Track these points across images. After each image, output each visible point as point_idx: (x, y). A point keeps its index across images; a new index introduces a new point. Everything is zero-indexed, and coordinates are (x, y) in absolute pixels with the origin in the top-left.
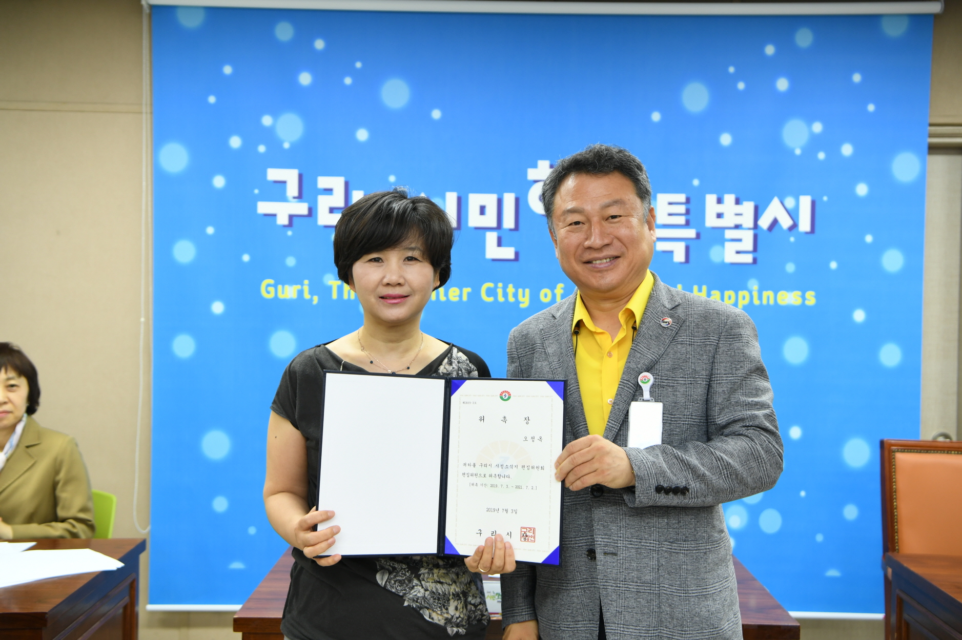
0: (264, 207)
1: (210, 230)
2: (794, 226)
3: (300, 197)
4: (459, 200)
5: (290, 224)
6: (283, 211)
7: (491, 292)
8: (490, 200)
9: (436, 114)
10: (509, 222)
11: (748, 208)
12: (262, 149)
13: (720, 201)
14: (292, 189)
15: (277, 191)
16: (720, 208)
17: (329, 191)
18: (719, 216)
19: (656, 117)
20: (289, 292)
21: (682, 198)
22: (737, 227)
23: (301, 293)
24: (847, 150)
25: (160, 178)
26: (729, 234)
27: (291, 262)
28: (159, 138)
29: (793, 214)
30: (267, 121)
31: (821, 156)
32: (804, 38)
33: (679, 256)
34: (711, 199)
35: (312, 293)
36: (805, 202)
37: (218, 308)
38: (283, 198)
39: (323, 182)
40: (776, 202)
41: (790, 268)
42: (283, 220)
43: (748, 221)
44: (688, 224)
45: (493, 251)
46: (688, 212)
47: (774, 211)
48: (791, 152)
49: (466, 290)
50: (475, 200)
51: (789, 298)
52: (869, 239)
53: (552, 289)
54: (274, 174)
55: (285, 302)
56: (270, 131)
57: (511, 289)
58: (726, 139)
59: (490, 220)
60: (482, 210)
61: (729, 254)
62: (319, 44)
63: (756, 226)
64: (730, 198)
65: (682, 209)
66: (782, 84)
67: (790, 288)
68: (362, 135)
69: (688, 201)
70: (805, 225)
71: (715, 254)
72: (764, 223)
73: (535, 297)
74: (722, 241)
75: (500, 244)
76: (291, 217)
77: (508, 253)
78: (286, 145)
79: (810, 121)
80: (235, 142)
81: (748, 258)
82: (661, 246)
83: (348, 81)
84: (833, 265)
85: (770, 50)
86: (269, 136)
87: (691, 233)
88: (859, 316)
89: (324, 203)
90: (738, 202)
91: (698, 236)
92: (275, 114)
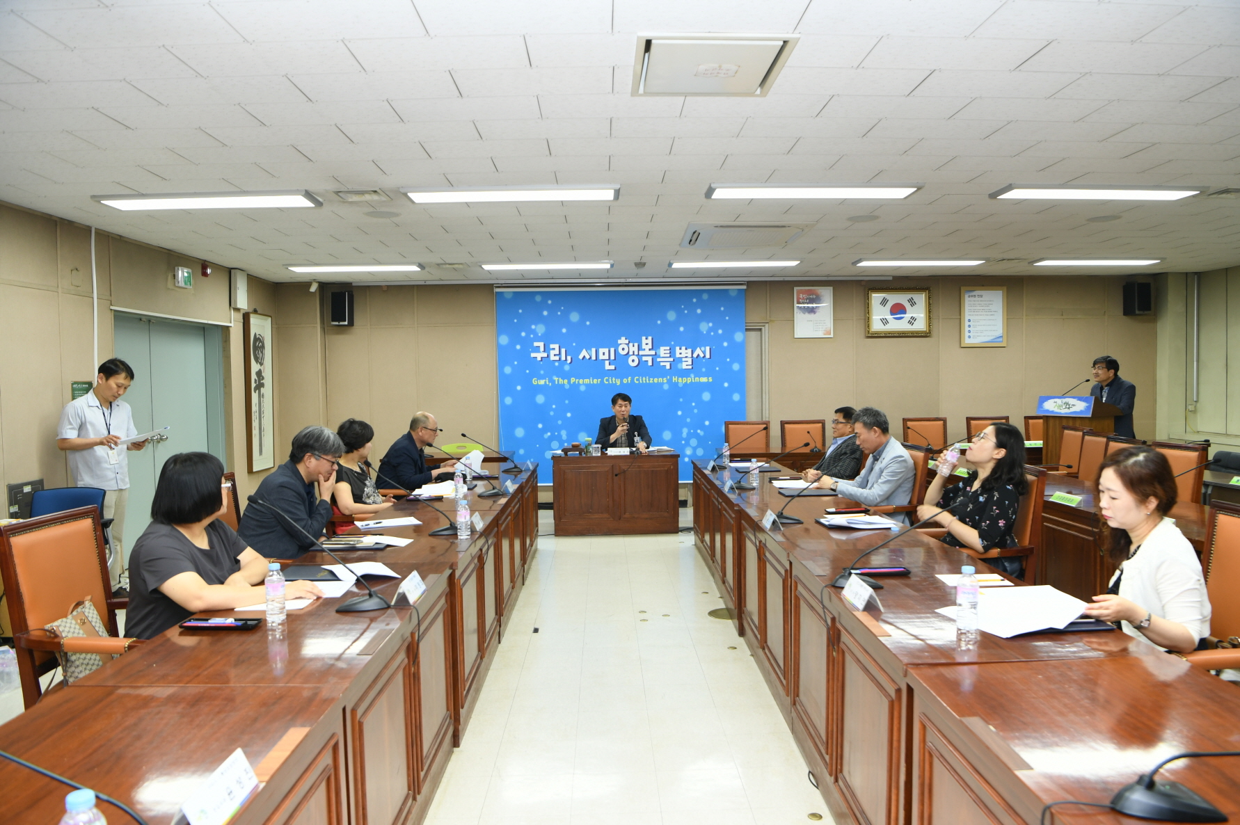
0: (533, 355)
1: (516, 363)
2: (704, 356)
3: (544, 351)
4: (596, 351)
5: (541, 360)
6: (539, 356)
7: (607, 380)
8: (606, 350)
9: (588, 323)
10: (612, 357)
11: (689, 351)
12: (532, 336)
13: (680, 349)
14: (542, 349)
15: (537, 349)
16: (681, 351)
17: (554, 349)
18: (680, 354)
19: (659, 322)
20: (542, 382)
21: (668, 348)
22: (686, 357)
23: (545, 382)
24: (720, 332)
25: (499, 346)
26: (684, 359)
27: (542, 372)
28: (499, 334)
29: (704, 352)
30: (533, 327)
31: (712, 334)
32: (705, 296)
33: (668, 367)
34: (678, 348)
35: (549, 382)
36: (708, 348)
37: (519, 388)
38: (539, 352)
39: (552, 346)
40: (698, 348)
41: (704, 370)
42: (539, 359)
43: (690, 355)
44: (670, 357)
45: (608, 367)
46: (670, 353)
47: (698, 351)
48: (703, 332)
49: (599, 380)
50: (601, 351)
51: (704, 380)
52: (728, 360)
53: (627, 379)
54: (536, 344)
55: (541, 385)
56: (534, 330)
57: (614, 379)
58: (682, 329)
59: (606, 357)
60: (604, 354)
61: (684, 366)
62: (550, 302)
63: (692, 357)
64: (683, 348)
65: (669, 352)
66: (699, 311)
67: (704, 377)
68: (564, 330)
69: (670, 349)
70: (708, 356)
71: (679, 366)
72: (695, 355)
73: (622, 382)
74: (682, 362)
75: (610, 365)
76: (542, 358)
77: (612, 367)
78: (540, 335)
79: (708, 323)
80: (523, 334)
81: (690, 367)
82: (662, 364)
83: (559, 313)
84: (717, 369)
85: (695, 300)
86: (534, 332)
87: (671, 359)
88: (726, 385)
89: (552, 353)
90: (686, 349)
91: (674, 360)
92: (536, 324)
